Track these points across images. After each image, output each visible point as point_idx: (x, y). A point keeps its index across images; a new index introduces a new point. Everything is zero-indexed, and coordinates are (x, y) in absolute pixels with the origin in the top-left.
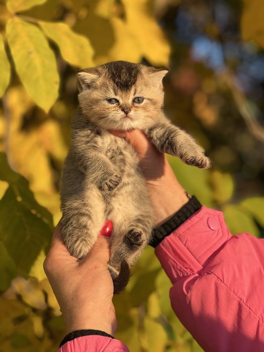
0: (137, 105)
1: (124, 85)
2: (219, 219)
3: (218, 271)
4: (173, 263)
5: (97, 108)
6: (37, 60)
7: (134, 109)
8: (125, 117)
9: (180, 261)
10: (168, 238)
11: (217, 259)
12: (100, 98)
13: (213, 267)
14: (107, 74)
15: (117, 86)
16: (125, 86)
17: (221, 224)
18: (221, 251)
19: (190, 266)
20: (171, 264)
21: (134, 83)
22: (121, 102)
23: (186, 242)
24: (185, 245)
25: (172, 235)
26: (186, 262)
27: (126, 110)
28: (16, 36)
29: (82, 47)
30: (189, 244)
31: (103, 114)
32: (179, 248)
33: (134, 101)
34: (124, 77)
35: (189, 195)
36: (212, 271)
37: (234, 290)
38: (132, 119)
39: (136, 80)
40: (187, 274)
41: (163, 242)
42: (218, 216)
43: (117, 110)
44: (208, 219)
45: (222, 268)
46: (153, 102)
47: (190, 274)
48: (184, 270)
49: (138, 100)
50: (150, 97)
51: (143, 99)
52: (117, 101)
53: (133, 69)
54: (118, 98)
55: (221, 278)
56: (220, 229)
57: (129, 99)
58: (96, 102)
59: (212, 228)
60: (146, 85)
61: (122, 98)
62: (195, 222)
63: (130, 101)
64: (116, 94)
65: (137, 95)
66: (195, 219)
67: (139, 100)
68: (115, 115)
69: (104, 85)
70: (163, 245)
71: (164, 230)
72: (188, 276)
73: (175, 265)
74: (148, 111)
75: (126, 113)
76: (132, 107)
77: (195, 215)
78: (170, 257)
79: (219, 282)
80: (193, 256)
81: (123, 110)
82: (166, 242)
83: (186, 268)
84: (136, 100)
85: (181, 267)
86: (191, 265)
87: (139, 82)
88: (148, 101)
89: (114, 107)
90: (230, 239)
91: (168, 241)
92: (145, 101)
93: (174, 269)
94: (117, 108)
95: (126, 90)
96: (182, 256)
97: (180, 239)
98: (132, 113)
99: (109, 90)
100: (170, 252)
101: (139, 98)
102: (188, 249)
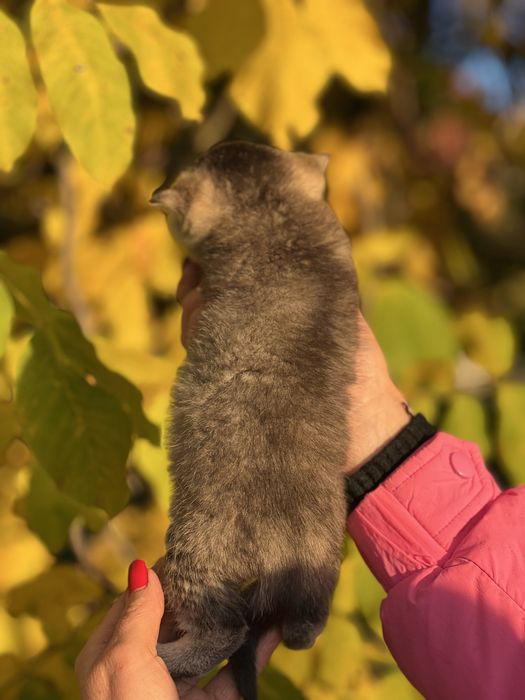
2: (472, 459)
3: (481, 557)
4: (385, 546)
6: (91, 85)
9: (400, 542)
10: (372, 495)
11: (478, 533)
13: (471, 549)
17: (476, 468)
18: (486, 518)
19: (420, 550)
20: (382, 549)
23: (411, 501)
24: (408, 510)
28: (50, 34)
29: (181, 57)
30: (418, 506)
35: (410, 410)
36: (470, 557)
37: (516, 595)
40: (416, 567)
41: (362, 504)
42: (470, 452)
44: (451, 455)
45: (489, 549)
47: (423, 568)
48: (408, 559)
55: (488, 570)
56: (477, 476)
59: (461, 473)
62: (428, 459)
66: (426, 453)
70: (363, 510)
71: (367, 478)
72: (418, 571)
73: (390, 551)
77: (426, 446)
79: (485, 578)
80: (427, 530)
82: (370, 505)
83: (414, 556)
85: (403, 555)
86: (423, 549)
90: (498, 497)
91: (373, 503)
93: (389, 559)
97: (397, 497)
100: (377, 525)
102: (415, 516)
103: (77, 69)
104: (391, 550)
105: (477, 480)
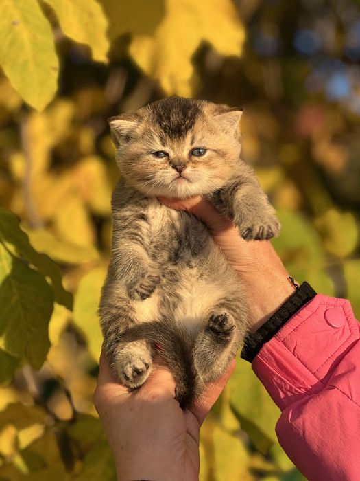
0: (196, 158)
1: (175, 130)
2: (344, 311)
5: (138, 167)
7: (192, 164)
8: (178, 178)
9: (289, 378)
12: (142, 151)
14: (151, 117)
15: (165, 132)
16: (176, 132)
17: (347, 319)
20: (277, 383)
21: (190, 127)
22: (172, 155)
23: (295, 348)
24: (294, 354)
25: (273, 341)
26: (297, 380)
27: (179, 167)
30: (300, 351)
31: (147, 175)
32: (285, 359)
33: (192, 153)
34: (175, 119)
35: (295, 283)
36: (335, 385)
38: (188, 180)
39: (193, 123)
41: (261, 351)
42: (342, 307)
43: (166, 168)
44: (326, 311)
46: (221, 154)
48: (295, 390)
49: (197, 152)
50: (217, 147)
51: (205, 150)
52: (167, 154)
53: (189, 107)
54: (167, 149)
55: (348, 393)
57: (183, 151)
58: (137, 157)
60: (211, 131)
61: (173, 149)
62: (306, 317)
63: (185, 153)
64: (164, 144)
65: (196, 145)
67: (200, 152)
68: (164, 174)
69: (147, 132)
70: (262, 355)
74: (214, 168)
75: (180, 171)
76: (188, 162)
77: (305, 307)
78: (273, 373)
79: (345, 399)
80: (308, 369)
81: (174, 167)
82: (266, 351)
83: (300, 388)
84: (196, 152)
85: (291, 387)
87: (198, 125)
88: (214, 153)
89: (162, 163)
91: (268, 350)
92: (208, 153)
93: (283, 391)
94: (166, 165)
95: (179, 137)
96: (291, 369)
97: (285, 345)
98: (188, 171)
99: (153, 139)
100: (272, 366)
101: (199, 149)
102: (298, 359)
103: (14, 24)
104: (283, 384)
105: (347, 328)
